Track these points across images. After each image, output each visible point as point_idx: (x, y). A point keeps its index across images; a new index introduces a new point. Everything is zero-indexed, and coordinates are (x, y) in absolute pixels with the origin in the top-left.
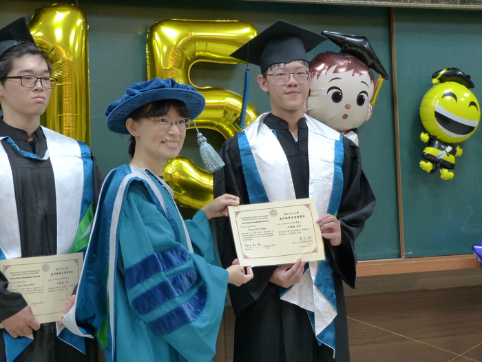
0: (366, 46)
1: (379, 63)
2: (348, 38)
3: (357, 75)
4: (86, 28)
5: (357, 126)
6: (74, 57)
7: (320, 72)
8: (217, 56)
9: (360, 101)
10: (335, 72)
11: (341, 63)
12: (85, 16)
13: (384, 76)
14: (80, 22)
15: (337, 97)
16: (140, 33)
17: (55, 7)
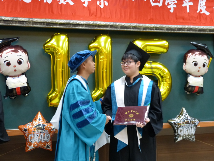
0: (206, 47)
1: (210, 53)
2: (199, 45)
3: (203, 57)
4: (111, 42)
5: (203, 74)
6: (108, 52)
7: (190, 56)
8: (154, 51)
9: (204, 66)
10: (195, 56)
11: (197, 53)
12: (111, 38)
13: (212, 58)
14: (109, 40)
15: (196, 64)
17: (102, 35)
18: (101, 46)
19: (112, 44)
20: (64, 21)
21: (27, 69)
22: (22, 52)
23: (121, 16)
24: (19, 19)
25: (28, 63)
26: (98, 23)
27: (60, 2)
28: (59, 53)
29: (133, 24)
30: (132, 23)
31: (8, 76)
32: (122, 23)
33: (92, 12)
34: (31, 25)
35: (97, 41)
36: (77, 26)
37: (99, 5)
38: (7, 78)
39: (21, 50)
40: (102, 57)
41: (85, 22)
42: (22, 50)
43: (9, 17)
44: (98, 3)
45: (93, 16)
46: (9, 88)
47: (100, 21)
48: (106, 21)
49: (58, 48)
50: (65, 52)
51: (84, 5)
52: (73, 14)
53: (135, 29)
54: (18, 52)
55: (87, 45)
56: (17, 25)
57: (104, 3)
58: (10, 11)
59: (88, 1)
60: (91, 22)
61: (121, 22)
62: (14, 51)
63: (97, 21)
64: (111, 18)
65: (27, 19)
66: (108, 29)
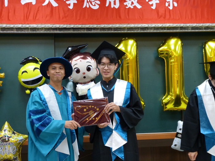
4: (182, 44)
6: (178, 55)
12: (181, 40)
14: (180, 42)
16: (201, 45)
17: (172, 38)
18: (170, 49)
19: (183, 46)
20: (132, 25)
21: (96, 75)
22: (91, 58)
23: (192, 17)
24: (87, 26)
25: (97, 70)
26: (168, 25)
27: (127, 6)
28: (128, 59)
29: (206, 24)
30: (203, 23)
31: (78, 83)
32: (193, 24)
33: (160, 14)
34: (98, 31)
35: (167, 44)
36: (145, 30)
37: (167, 7)
38: (77, 85)
39: (89, 57)
40: (172, 61)
41: (153, 25)
42: (91, 57)
43: (77, 25)
44: (167, 5)
45: (162, 18)
46: (79, 95)
47: (169, 23)
48: (175, 23)
49: (127, 53)
50: (134, 57)
51: (152, 7)
52: (141, 17)
53: (208, 29)
54: (87, 58)
55: (156, 49)
56: (86, 32)
57: (173, 4)
58: (78, 18)
59: (156, 3)
60: (160, 25)
61: (191, 23)
62: (83, 58)
63: (166, 23)
64: (180, 19)
65: (95, 26)
66: (178, 31)
